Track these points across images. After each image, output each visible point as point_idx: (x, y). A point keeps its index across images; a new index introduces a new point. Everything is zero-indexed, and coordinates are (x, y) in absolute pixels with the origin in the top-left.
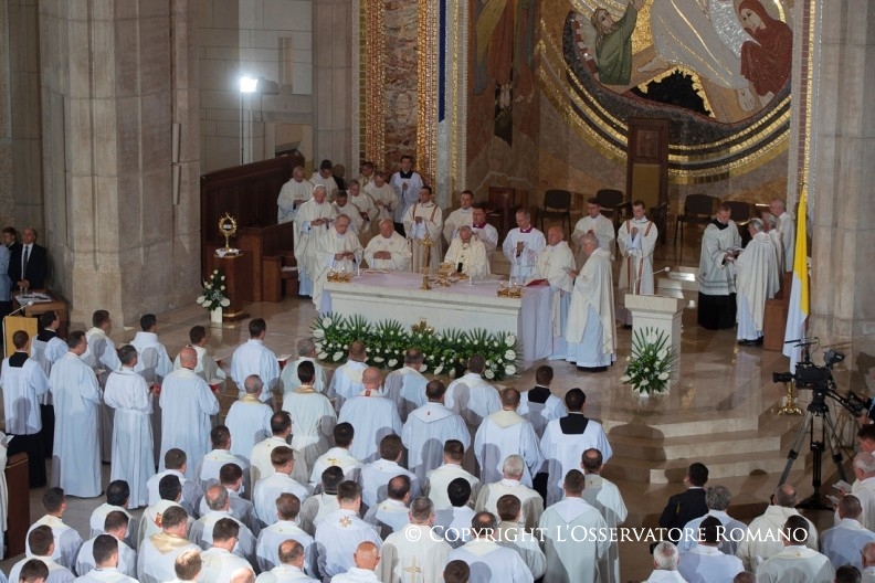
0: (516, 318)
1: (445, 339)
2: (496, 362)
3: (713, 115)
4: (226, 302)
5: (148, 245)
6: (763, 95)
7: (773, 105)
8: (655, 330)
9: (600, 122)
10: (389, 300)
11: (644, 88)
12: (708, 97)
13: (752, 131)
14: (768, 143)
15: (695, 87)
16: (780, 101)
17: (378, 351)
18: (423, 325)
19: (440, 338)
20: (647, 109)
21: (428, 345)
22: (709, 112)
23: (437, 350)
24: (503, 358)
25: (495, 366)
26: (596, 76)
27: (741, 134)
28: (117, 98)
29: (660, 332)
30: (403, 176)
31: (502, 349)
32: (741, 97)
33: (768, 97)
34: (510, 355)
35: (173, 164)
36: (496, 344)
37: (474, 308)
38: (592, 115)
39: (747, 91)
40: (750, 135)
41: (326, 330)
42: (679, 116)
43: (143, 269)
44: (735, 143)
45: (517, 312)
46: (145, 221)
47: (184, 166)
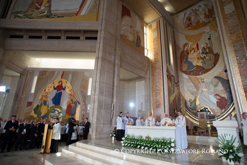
0: (174, 133)
1: (154, 140)
2: (168, 147)
3: (213, 114)
5: (104, 124)
8: (228, 135)
10: (140, 130)
11: (199, 111)
12: (212, 111)
16: (226, 110)
17: (135, 143)
18: (148, 136)
19: (152, 140)
21: (149, 141)
23: (151, 143)
24: (170, 145)
25: (168, 148)
27: (220, 117)
28: (98, 95)
29: (231, 135)
31: (170, 143)
33: (224, 110)
34: (173, 145)
35: (111, 111)
36: (168, 141)
37: (162, 131)
39: (219, 109)
41: (125, 138)
43: (102, 128)
44: (218, 119)
45: (174, 131)
46: (103, 119)
47: (114, 112)
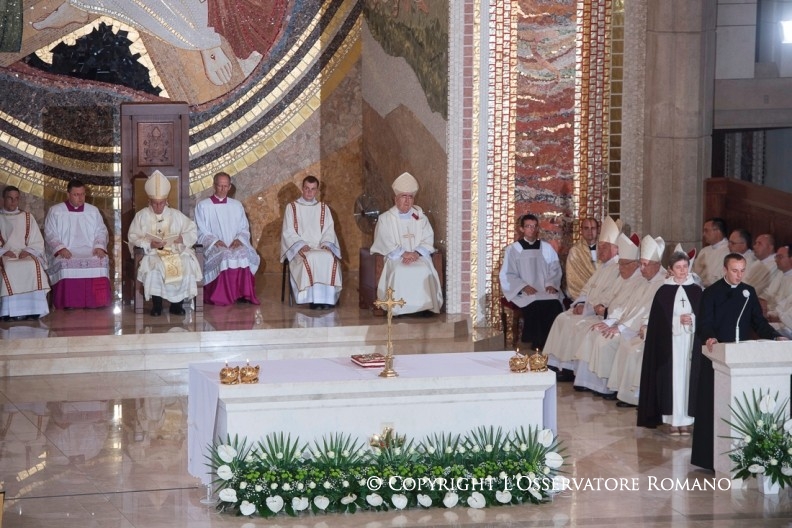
3: (164, 94)
6: (245, 58)
7: (261, 71)
11: (46, 55)
13: (229, 116)
14: (256, 132)
15: (133, 50)
20: (53, 91)
22: (158, 90)
27: (213, 121)
32: (209, 63)
33: (253, 61)
39: (219, 53)
40: (226, 122)
42: (109, 98)
44: (202, 136)
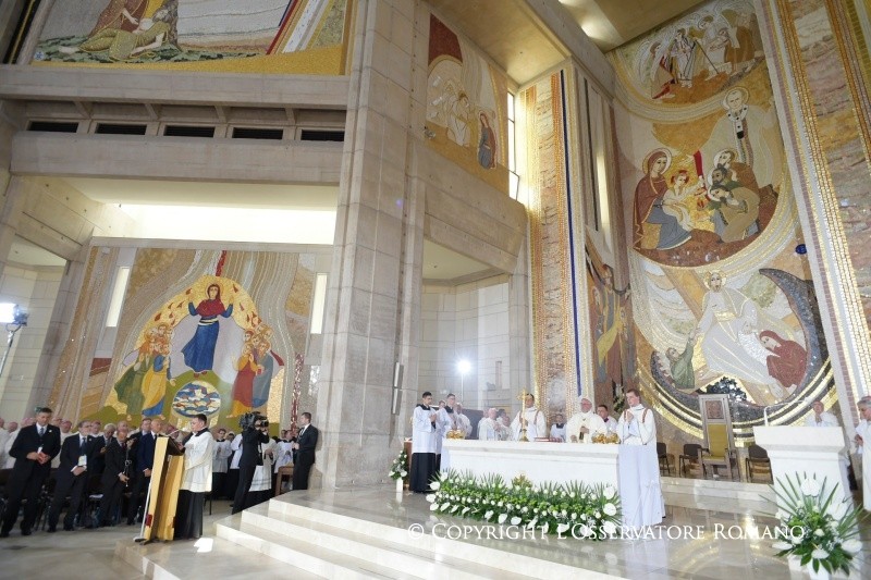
0: (615, 467)
1: (541, 493)
2: (594, 517)
3: (754, 402)
4: (404, 474)
6: (788, 387)
8: (810, 476)
9: (679, 411)
10: (492, 454)
11: (704, 389)
12: (749, 391)
13: (785, 410)
15: (738, 385)
16: (802, 390)
17: (477, 501)
18: (522, 478)
19: (536, 491)
21: (524, 497)
23: (532, 502)
24: (601, 512)
25: (594, 522)
26: (673, 385)
28: (349, 333)
30: (558, 426)
31: (600, 503)
32: (772, 389)
34: (609, 509)
35: (394, 388)
36: (593, 497)
37: (570, 458)
38: (674, 408)
39: (776, 386)
41: (442, 484)
43: (360, 450)
45: (615, 461)
46: (365, 416)
47: (404, 392)
